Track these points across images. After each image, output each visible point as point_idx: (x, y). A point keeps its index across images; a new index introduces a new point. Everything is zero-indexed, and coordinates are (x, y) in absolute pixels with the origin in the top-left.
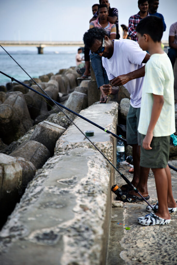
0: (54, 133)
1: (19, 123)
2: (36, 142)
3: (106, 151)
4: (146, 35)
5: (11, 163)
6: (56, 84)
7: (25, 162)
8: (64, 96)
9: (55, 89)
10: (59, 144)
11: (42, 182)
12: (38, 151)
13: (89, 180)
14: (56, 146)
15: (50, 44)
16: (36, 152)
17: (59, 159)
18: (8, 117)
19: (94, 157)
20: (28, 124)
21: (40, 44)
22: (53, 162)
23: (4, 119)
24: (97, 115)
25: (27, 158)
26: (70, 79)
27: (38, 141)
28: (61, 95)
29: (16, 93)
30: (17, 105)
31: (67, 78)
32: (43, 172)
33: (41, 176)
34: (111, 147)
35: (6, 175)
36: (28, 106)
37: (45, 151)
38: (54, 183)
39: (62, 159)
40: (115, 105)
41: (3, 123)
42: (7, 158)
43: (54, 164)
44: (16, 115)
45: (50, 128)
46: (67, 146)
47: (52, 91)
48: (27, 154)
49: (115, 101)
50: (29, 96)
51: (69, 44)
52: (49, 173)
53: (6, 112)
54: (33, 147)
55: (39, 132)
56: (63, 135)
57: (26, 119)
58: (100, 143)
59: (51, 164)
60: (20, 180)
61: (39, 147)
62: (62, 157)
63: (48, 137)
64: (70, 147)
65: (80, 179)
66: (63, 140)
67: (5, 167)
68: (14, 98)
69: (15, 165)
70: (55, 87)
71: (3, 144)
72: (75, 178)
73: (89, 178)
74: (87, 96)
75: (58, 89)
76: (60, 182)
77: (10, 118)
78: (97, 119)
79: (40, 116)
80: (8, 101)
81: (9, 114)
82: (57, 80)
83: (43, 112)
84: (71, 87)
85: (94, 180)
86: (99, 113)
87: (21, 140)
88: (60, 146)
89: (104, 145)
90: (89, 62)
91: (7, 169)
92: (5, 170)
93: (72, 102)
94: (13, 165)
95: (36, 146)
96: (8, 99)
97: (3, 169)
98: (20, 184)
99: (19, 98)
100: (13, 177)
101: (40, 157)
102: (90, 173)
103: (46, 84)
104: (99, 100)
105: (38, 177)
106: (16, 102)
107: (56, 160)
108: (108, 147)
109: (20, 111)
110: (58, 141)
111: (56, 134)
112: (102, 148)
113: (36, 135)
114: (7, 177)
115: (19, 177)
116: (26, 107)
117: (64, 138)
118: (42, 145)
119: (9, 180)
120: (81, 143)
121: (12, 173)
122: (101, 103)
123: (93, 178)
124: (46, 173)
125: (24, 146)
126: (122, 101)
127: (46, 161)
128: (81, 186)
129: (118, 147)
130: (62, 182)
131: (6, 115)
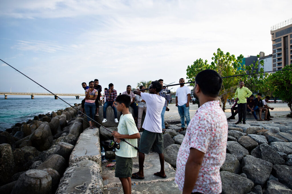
0: (68, 149)
1: (46, 139)
2: (58, 155)
3: (98, 160)
4: (123, 104)
5: (45, 177)
6: (65, 116)
7: (53, 171)
8: (69, 122)
9: (65, 119)
10: (72, 157)
11: (65, 189)
12: (59, 160)
13: (93, 185)
14: (70, 159)
15: (61, 95)
16: (58, 161)
17: (73, 169)
18: (40, 136)
19: (93, 167)
20: (51, 138)
21: (56, 95)
22: (70, 171)
23: (38, 137)
24: (89, 136)
25: (53, 168)
26: (72, 113)
27: (59, 154)
28: (67, 121)
29: (45, 123)
30: (45, 129)
31: (70, 113)
32: (65, 180)
33: (64, 184)
34: (100, 158)
35: (42, 185)
36: (51, 129)
37: (63, 160)
38: (73, 190)
39: (75, 170)
40: (97, 130)
41: (37, 139)
42: (43, 173)
43: (71, 173)
44: (45, 135)
45: (65, 147)
46: (77, 158)
47: (63, 120)
48: (53, 163)
49: (97, 127)
50: (51, 124)
51: (70, 95)
52: (69, 181)
53: (39, 133)
54: (56, 158)
55: (59, 149)
56: (73, 151)
57: (50, 136)
58: (95, 156)
59: (69, 173)
60: (50, 186)
61: (60, 158)
62: (75, 168)
63: (64, 151)
64: (78, 159)
65: (88, 185)
66: (74, 155)
67: (42, 180)
68: (44, 126)
69: (48, 177)
70: (65, 118)
71: (36, 151)
72: (85, 184)
73: (93, 184)
74: (83, 124)
75: (66, 119)
76: (76, 188)
77: (41, 137)
78: (90, 139)
79: (57, 134)
80: (40, 127)
81: (41, 135)
82: (65, 114)
83: (59, 132)
84: (72, 117)
85: (96, 184)
86: (90, 136)
87: (48, 152)
88: (73, 159)
89: (97, 157)
90: (84, 109)
91: (43, 181)
92: (41, 181)
93: (75, 127)
94: (47, 178)
95: (58, 157)
96: (41, 126)
97: (40, 181)
98: (51, 188)
99: (47, 125)
100: (46, 185)
101: (60, 164)
102: (93, 179)
103: (60, 116)
104: (89, 127)
105: (62, 184)
106: (45, 128)
107: (72, 171)
108: (99, 158)
109: (47, 132)
110: (71, 155)
111: (69, 150)
112: (95, 159)
113: (57, 150)
114: (43, 186)
115: (50, 184)
116: (50, 129)
117: (74, 153)
118: (61, 156)
119: (44, 188)
120: (84, 157)
121: (46, 183)
122: (90, 129)
123: (95, 183)
124: (67, 181)
125: (51, 158)
126: (100, 128)
127: (65, 170)
128: (89, 190)
129: (102, 153)
130: (77, 188)
131: (39, 135)
